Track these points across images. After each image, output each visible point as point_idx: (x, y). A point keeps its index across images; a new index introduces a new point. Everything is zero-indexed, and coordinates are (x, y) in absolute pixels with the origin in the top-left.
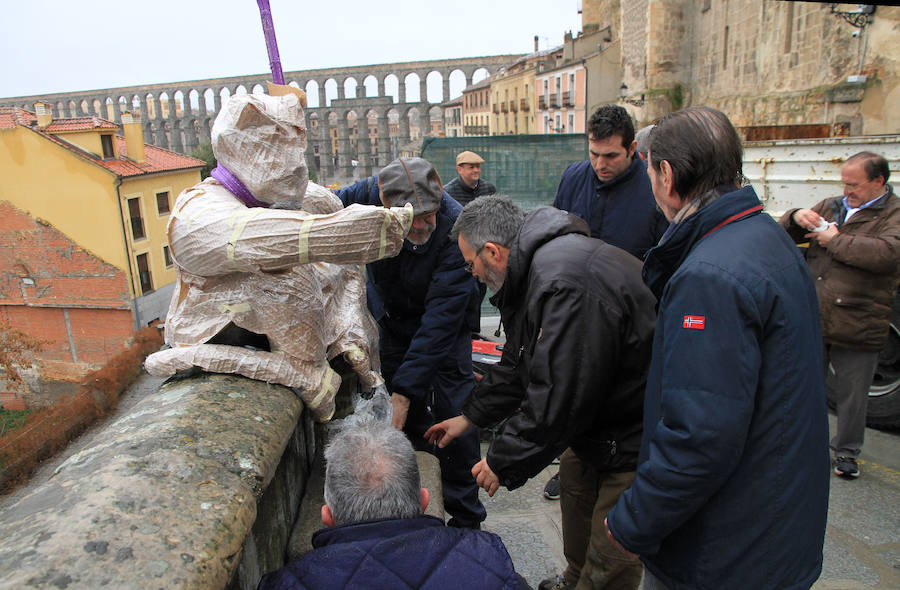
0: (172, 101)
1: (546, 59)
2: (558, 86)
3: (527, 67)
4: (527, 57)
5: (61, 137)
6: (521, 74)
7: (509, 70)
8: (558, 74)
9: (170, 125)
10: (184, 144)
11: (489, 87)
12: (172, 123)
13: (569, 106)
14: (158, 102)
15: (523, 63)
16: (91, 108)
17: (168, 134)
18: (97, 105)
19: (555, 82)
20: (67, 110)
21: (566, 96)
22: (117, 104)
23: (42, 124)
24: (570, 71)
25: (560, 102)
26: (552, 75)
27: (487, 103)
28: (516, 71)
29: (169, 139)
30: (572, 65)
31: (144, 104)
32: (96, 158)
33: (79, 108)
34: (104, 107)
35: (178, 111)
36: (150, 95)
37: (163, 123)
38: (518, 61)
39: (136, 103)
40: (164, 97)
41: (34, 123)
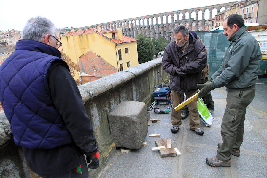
0: (132, 23)
1: (244, 2)
2: (247, 11)
3: (237, 6)
4: (237, 2)
5: (103, 34)
6: (235, 8)
7: (231, 7)
8: (248, 7)
9: (131, 30)
10: (135, 35)
11: (224, 13)
12: (132, 29)
13: (250, 18)
14: (128, 24)
15: (236, 5)
16: (112, 26)
17: (130, 32)
18: (113, 25)
19: (246, 10)
20: (106, 27)
21: (250, 14)
22: (118, 25)
23: (99, 31)
24: (252, 6)
25: (247, 17)
26: (245, 8)
27: (223, 19)
28: (233, 7)
29: (131, 34)
30: (253, 4)
31: (125, 24)
32: (111, 39)
33: (109, 26)
34: (115, 26)
35: (133, 26)
36: (126, 22)
37: (129, 29)
38: (234, 4)
39: (123, 24)
40: (130, 22)
41: (97, 31)
